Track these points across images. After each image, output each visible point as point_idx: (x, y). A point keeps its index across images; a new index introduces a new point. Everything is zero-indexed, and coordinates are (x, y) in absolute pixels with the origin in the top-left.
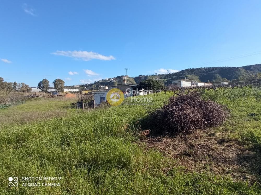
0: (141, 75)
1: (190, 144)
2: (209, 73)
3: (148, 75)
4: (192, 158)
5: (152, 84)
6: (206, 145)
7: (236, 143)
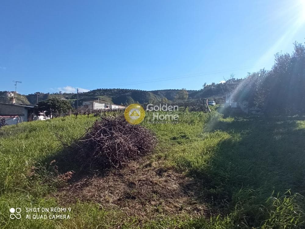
0: (39, 93)
1: (129, 182)
2: (122, 95)
3: (49, 93)
4: (138, 200)
5: (57, 105)
6: (147, 180)
7: (174, 171)
